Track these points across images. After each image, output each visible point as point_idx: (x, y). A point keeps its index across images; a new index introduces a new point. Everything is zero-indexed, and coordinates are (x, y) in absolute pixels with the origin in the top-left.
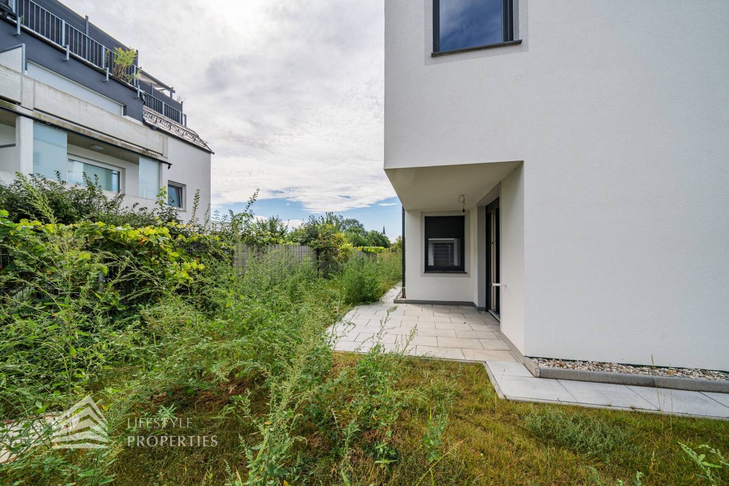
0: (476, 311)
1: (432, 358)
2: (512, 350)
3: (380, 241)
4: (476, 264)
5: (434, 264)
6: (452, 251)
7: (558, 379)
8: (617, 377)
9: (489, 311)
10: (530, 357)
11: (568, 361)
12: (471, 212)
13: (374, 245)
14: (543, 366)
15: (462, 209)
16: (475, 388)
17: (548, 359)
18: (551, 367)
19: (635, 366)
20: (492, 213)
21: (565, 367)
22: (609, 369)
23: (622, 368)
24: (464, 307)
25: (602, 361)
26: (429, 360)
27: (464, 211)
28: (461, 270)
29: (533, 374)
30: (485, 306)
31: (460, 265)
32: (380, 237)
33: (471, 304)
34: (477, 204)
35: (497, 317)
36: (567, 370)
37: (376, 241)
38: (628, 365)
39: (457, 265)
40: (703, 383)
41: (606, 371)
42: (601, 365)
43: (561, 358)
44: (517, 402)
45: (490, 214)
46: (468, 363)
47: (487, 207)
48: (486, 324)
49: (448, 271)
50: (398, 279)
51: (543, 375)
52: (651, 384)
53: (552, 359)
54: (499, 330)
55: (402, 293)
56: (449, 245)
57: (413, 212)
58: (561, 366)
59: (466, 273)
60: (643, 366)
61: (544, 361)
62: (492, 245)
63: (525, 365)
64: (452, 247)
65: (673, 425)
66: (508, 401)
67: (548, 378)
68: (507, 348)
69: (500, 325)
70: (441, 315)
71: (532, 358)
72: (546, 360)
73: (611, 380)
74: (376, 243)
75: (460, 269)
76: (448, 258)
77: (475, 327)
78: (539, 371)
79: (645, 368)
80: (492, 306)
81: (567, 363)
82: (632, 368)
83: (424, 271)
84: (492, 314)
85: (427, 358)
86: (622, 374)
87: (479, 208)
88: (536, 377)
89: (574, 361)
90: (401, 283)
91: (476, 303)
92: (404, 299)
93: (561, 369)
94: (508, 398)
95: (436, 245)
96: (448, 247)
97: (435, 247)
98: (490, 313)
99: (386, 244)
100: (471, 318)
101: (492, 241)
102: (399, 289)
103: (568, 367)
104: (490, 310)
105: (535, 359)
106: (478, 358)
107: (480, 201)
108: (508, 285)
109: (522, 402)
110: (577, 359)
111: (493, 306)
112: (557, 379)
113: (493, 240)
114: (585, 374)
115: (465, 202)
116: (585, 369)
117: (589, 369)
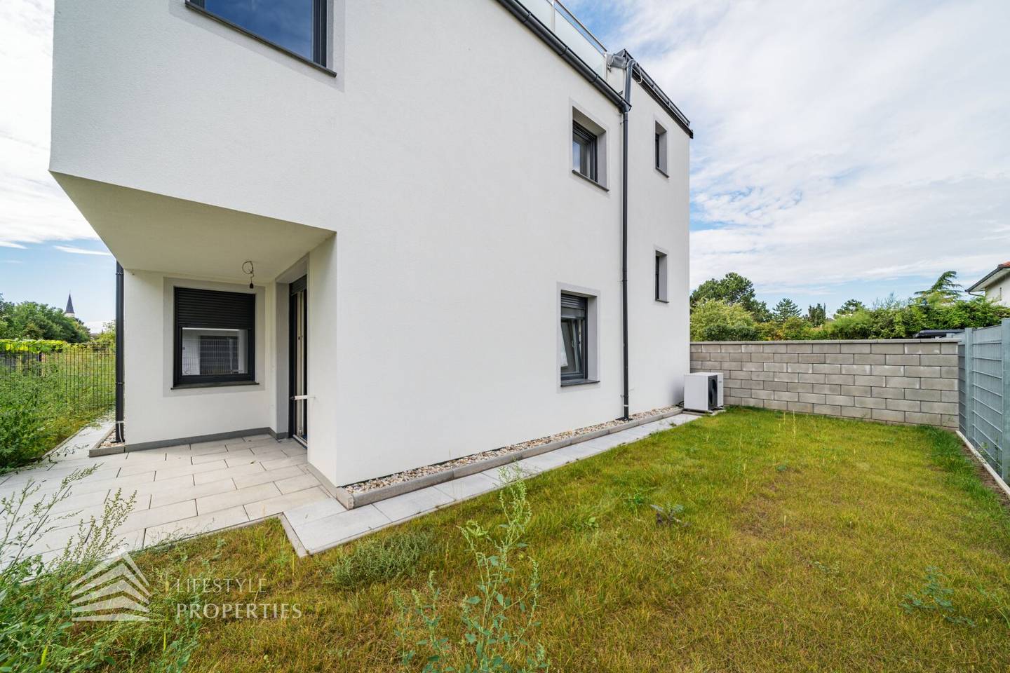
0: (274, 440)
1: (180, 540)
2: (322, 485)
3: (57, 328)
4: (274, 370)
5: (201, 373)
6: (235, 349)
7: (374, 502)
8: (427, 480)
9: (294, 436)
10: (343, 487)
11: (385, 477)
12: (266, 289)
13: (33, 334)
14: (358, 493)
15: (249, 284)
16: (262, 559)
17: (364, 482)
18: (367, 490)
19: (441, 464)
20: (299, 295)
21: (381, 485)
22: (420, 474)
23: (431, 469)
24: (254, 438)
25: (414, 468)
26: (174, 547)
27: (252, 286)
28: (250, 380)
29: (346, 508)
30: (287, 431)
31: (247, 373)
32: (58, 318)
33: (267, 431)
34: (276, 279)
35: (303, 442)
36: (384, 488)
37: (41, 327)
38: (435, 465)
39: (243, 372)
40: (485, 464)
41: (419, 477)
42: (415, 471)
43: (376, 476)
44: (323, 553)
45: (296, 295)
46: (254, 524)
47: (291, 285)
48: (288, 456)
49: (223, 383)
50: (108, 407)
51: (358, 504)
52: (451, 477)
53: (368, 481)
54: (306, 462)
55: (114, 434)
56: (231, 340)
57: (145, 275)
58: (378, 485)
59: (258, 384)
60: (446, 462)
61: (360, 486)
62: (299, 341)
63: (337, 499)
64: (235, 343)
65: (463, 510)
66: (312, 556)
67: (362, 506)
68: (317, 483)
69: (307, 454)
70: (208, 458)
71: (345, 487)
72: (362, 484)
73: (422, 486)
74: (41, 332)
75: (249, 378)
76: (229, 361)
77: (270, 464)
78: (352, 500)
79: (448, 464)
80: (298, 428)
81: (383, 481)
82: (438, 466)
83: (172, 386)
84: (299, 439)
85: (170, 545)
86: (432, 475)
87: (279, 285)
88: (350, 509)
89: (390, 476)
90: (113, 414)
91: (274, 428)
92: (120, 445)
93: (378, 489)
94: (311, 552)
95: (204, 339)
96: (229, 342)
97: (202, 343)
98: (295, 438)
99: (74, 335)
100: (265, 453)
101: (299, 335)
102: (107, 426)
103: (384, 485)
104: (296, 434)
105: (350, 487)
106: (269, 511)
107: (280, 275)
108: (316, 397)
109: (330, 550)
110: (393, 473)
111: (300, 430)
112: (372, 503)
113: (301, 334)
114: (400, 487)
115: (254, 272)
116: (400, 482)
117: (404, 480)
